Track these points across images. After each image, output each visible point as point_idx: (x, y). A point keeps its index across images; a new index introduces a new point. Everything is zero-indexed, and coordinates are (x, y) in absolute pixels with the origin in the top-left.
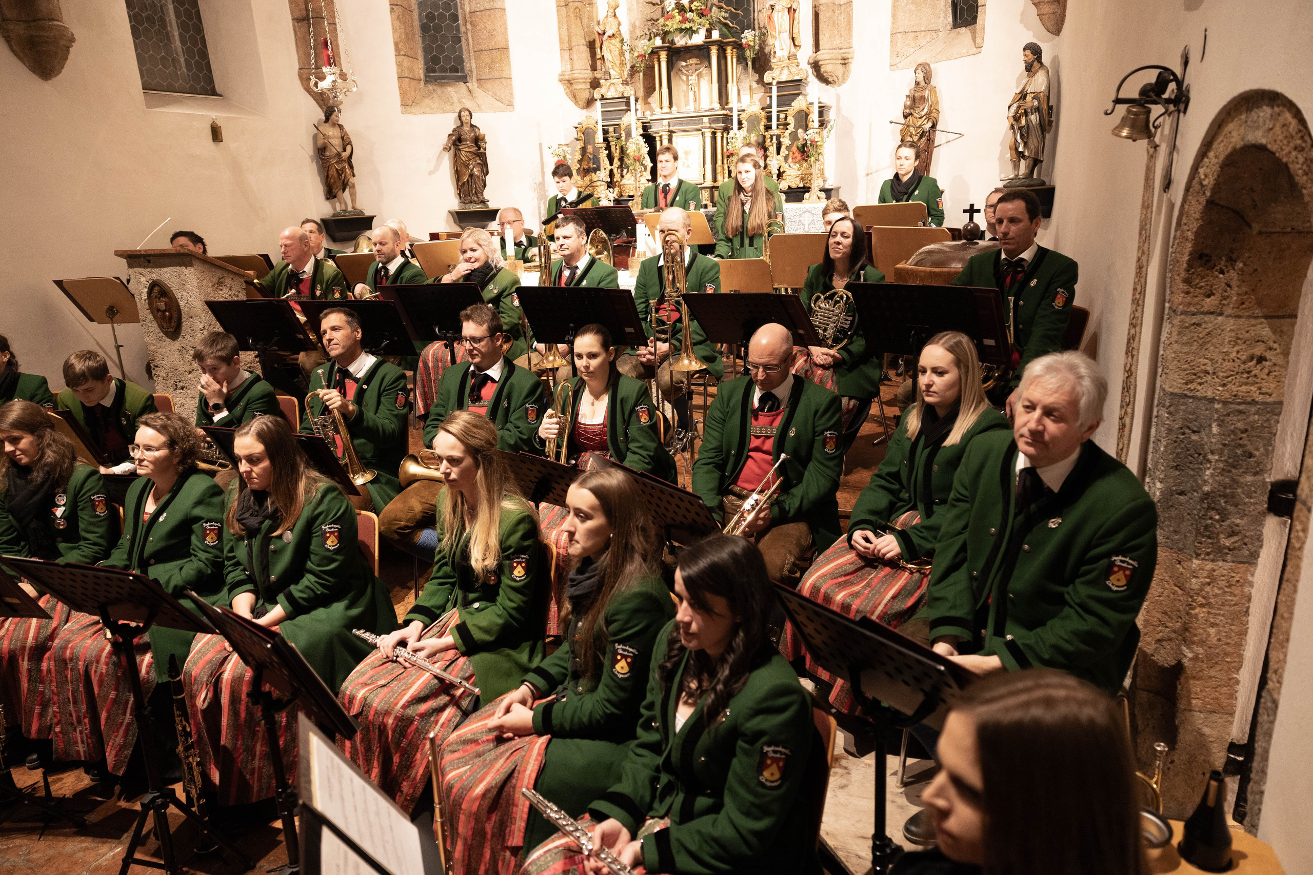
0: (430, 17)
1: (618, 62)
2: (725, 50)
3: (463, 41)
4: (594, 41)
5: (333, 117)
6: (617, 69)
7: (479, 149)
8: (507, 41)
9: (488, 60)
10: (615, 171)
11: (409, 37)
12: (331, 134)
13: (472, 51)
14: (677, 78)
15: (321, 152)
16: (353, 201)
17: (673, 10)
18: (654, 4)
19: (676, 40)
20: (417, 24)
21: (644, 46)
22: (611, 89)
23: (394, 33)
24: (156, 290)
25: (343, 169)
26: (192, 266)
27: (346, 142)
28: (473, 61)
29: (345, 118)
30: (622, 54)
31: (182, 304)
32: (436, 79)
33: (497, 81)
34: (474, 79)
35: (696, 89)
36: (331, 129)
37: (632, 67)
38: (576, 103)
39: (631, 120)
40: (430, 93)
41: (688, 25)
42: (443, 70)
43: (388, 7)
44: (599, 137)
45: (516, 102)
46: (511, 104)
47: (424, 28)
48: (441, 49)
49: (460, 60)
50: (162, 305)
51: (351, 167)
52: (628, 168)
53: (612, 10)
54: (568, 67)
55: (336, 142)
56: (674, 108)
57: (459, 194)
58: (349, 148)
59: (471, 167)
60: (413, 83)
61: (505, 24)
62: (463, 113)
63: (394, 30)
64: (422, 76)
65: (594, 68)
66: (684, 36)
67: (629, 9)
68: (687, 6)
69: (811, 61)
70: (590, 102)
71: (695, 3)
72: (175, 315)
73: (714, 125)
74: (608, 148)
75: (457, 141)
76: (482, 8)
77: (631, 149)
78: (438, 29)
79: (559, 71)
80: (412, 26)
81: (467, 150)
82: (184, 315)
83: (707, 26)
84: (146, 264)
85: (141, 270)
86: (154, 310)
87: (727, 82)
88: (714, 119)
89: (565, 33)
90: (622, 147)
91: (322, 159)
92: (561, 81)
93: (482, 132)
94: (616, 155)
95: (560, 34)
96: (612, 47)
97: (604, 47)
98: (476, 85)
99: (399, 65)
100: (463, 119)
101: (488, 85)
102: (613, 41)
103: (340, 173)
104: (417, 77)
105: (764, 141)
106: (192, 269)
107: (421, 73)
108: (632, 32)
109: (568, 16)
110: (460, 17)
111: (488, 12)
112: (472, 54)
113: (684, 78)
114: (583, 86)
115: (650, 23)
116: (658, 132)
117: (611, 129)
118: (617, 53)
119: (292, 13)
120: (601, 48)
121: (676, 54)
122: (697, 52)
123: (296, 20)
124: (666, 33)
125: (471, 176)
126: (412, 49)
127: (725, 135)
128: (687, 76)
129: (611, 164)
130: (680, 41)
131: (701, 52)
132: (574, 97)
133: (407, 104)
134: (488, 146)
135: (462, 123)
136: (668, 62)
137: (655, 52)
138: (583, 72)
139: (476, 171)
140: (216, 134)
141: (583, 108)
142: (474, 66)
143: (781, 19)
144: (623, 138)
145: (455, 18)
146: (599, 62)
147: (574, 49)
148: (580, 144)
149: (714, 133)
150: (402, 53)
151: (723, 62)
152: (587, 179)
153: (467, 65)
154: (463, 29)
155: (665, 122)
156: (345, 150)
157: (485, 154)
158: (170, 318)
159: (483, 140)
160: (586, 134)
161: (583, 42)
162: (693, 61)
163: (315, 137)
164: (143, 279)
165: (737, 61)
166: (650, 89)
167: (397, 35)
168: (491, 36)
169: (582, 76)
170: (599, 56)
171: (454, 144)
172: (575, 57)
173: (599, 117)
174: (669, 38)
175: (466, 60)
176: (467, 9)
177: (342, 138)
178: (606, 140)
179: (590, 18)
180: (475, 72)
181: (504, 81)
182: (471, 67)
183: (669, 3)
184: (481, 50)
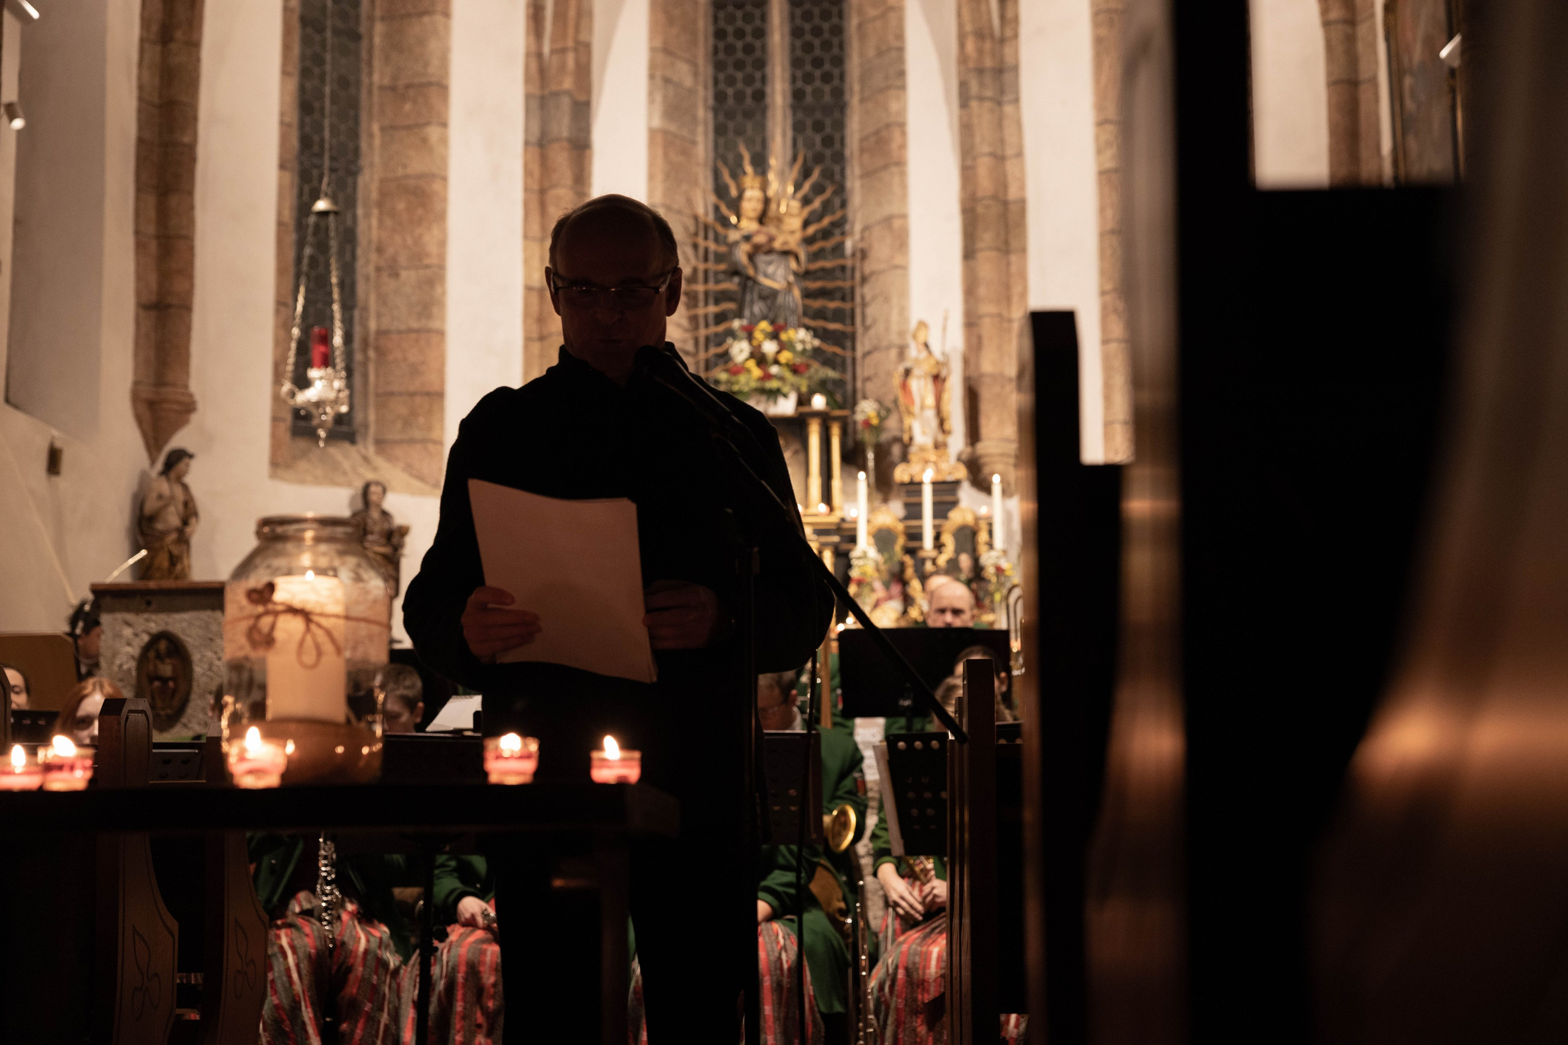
2: (829, 432)
3: (357, 376)
5: (178, 467)
7: (397, 550)
8: (443, 382)
9: (403, 410)
12: (167, 494)
15: (146, 522)
17: (746, 360)
24: (160, 644)
25: (181, 558)
27: (189, 509)
28: (371, 410)
29: (192, 473)
33: (417, 446)
36: (169, 488)
41: (771, 384)
43: (272, 305)
50: (166, 670)
51: (189, 555)
55: (175, 509)
58: (194, 521)
61: (442, 356)
62: (373, 489)
63: (276, 342)
66: (767, 401)
68: (771, 356)
69: (964, 457)
71: (784, 354)
72: (183, 687)
76: (402, 327)
81: (377, 549)
83: (804, 388)
84: (144, 606)
91: (148, 535)
98: (372, 449)
99: (274, 397)
100: (373, 498)
101: (399, 451)
103: (174, 561)
110: (356, 339)
111: (413, 336)
112: (372, 399)
119: (137, 296)
131: (795, 428)
133: (276, 462)
135: (367, 504)
140: (54, 461)
142: (372, 417)
143: (921, 389)
153: (358, 417)
154: (358, 357)
156: (185, 524)
158: (174, 692)
159: (400, 538)
168: (414, 373)
175: (357, 408)
176: (373, 325)
177: (186, 504)
180: (372, 429)
181: (431, 447)
182: (366, 418)
183: (740, 350)
184: (392, 394)
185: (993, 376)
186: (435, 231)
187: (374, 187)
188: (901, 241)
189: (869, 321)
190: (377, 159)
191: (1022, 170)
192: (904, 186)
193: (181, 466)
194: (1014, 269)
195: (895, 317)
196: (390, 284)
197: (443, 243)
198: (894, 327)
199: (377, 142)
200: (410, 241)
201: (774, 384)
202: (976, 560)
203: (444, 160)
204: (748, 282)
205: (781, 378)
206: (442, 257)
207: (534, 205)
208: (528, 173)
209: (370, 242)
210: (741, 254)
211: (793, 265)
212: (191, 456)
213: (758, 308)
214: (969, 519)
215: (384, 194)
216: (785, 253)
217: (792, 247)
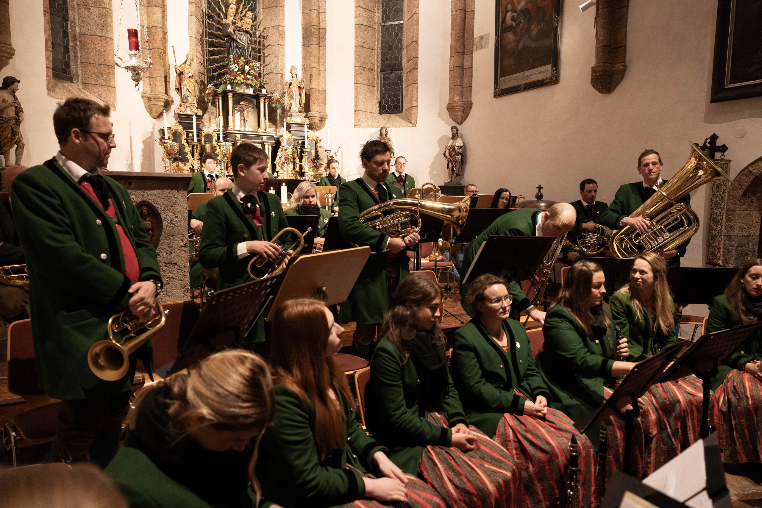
3: (71, 52)
6: (192, 98)
9: (95, 71)
13: (79, 61)
23: (45, 32)
24: (144, 207)
25: (17, 132)
27: (18, 108)
28: (80, 69)
32: (57, 77)
33: (104, 88)
34: (80, 82)
38: (151, 114)
40: (55, 85)
43: (42, 11)
45: (118, 105)
46: (114, 105)
50: (149, 224)
53: (189, 61)
54: (149, 89)
58: (21, 115)
65: (166, 93)
66: (243, 88)
68: (246, 71)
71: (252, 71)
72: (157, 233)
74: (189, 146)
76: (93, 34)
83: (259, 85)
92: (143, 97)
96: (190, 83)
98: (81, 87)
101: (95, 89)
102: (191, 80)
110: (70, 35)
111: (100, 38)
112: (79, 64)
114: (159, 103)
116: (234, 140)
118: (193, 88)
120: (181, 82)
121: (237, 97)
122: (249, 98)
124: (233, 84)
128: (241, 111)
132: (150, 110)
133: (50, 88)
136: (232, 100)
137: (224, 93)
141: (154, 118)
142: (80, 72)
143: (295, 91)
145: (66, 34)
147: (154, 78)
152: (175, 164)
153: (73, 71)
154: (71, 43)
158: (153, 236)
160: (175, 135)
162: (246, 103)
165: (268, 108)
167: (46, 35)
168: (100, 55)
169: (163, 97)
175: (72, 67)
176: (78, 30)
180: (80, 76)
181: (110, 89)
182: (77, 72)
183: (234, 67)
184: (89, 63)
185: (316, 89)
188: (282, 36)
189: (266, 63)
191: (325, 18)
192: (283, 16)
193: (14, 86)
194: (321, 52)
195: (280, 63)
196: (86, 13)
198: (280, 67)
201: (249, 82)
202: (317, 152)
204: (233, 40)
205: (252, 80)
206: (111, 6)
210: (231, 29)
211: (249, 37)
212: (19, 82)
213: (236, 51)
214: (315, 138)
216: (247, 32)
217: (249, 30)
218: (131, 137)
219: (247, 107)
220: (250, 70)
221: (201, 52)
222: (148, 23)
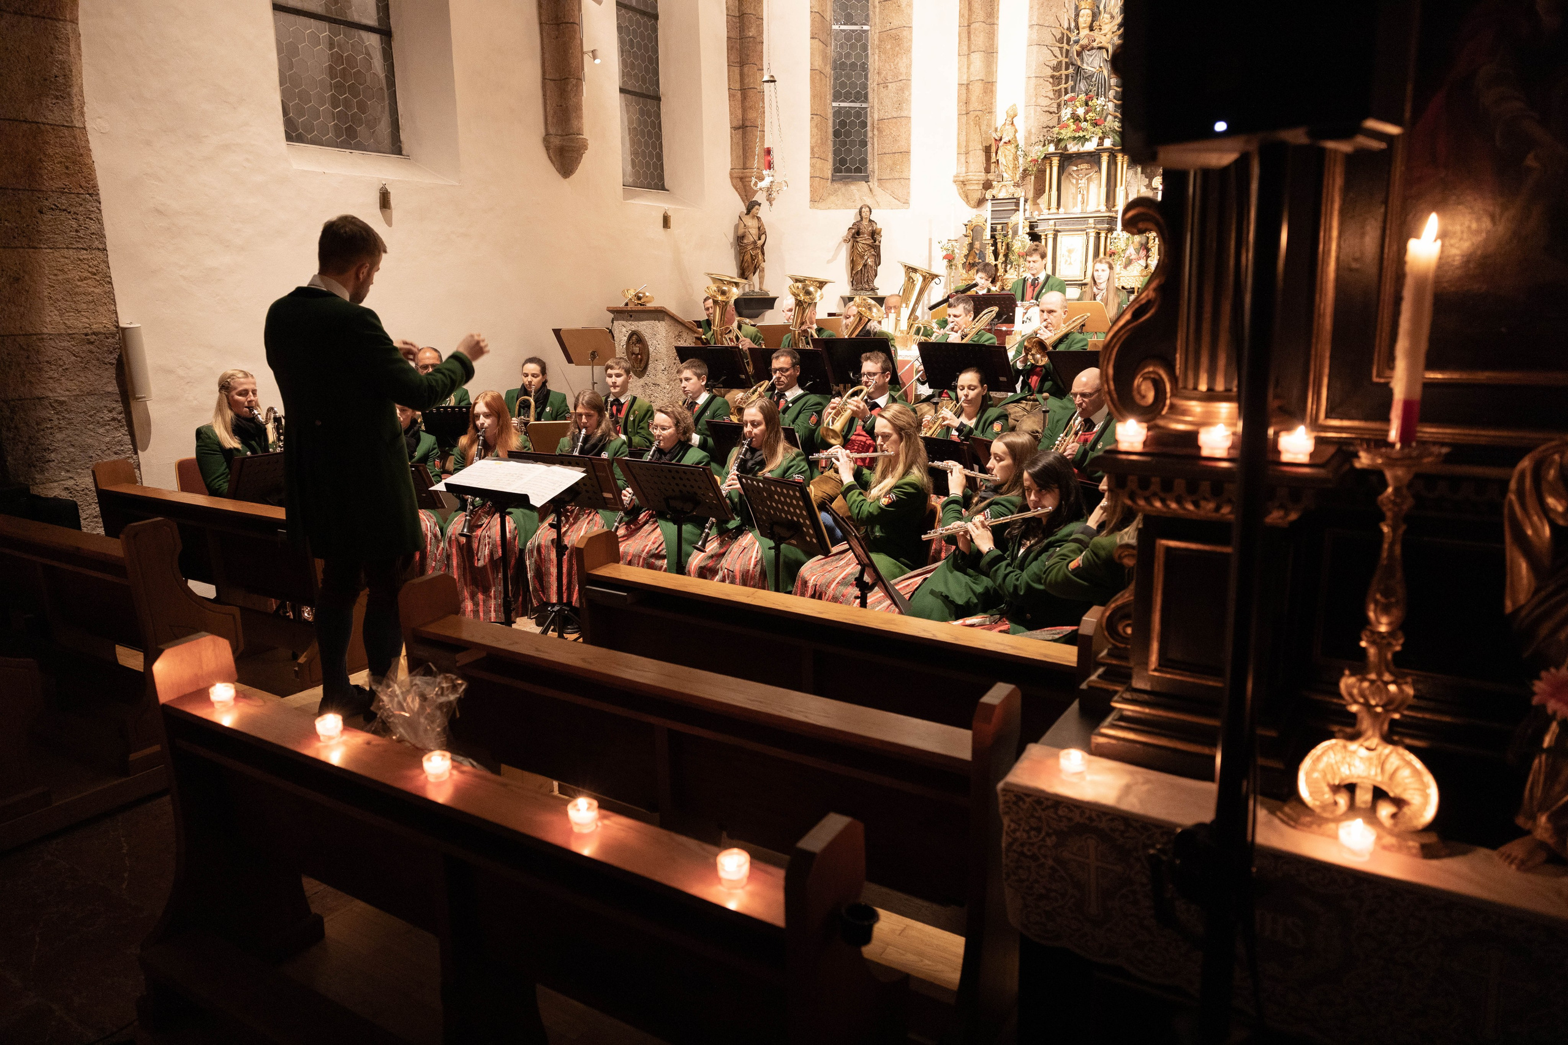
0: (843, 124)
1: (1011, 166)
2: (1116, 157)
3: (869, 145)
4: (990, 146)
5: (754, 210)
6: (1010, 172)
7: (875, 242)
8: (909, 145)
9: (890, 162)
10: (999, 266)
11: (823, 143)
12: (750, 224)
13: (876, 154)
14: (1067, 181)
15: (740, 239)
16: (761, 283)
17: (1068, 119)
18: (1051, 113)
19: (1069, 147)
20: (831, 130)
21: (1037, 152)
22: (1002, 191)
23: (811, 138)
24: (635, 336)
25: (756, 256)
26: (663, 320)
27: (761, 232)
28: (876, 163)
29: (763, 212)
30: (1016, 158)
31: (651, 349)
32: (841, 179)
33: (897, 181)
34: (875, 179)
35: (1085, 192)
36: (751, 220)
37: (1025, 170)
38: (968, 202)
39: (1019, 220)
40: (836, 191)
41: (1081, 134)
42: (848, 170)
43: (809, 116)
44: (987, 234)
45: (913, 200)
46: (906, 202)
47: (836, 134)
48: (849, 151)
49: (864, 162)
50: (637, 350)
51: (763, 254)
52: (1012, 263)
53: (1010, 119)
54: (964, 170)
55: (754, 231)
56: (1061, 210)
57: (852, 282)
58: (763, 237)
59: (866, 257)
60: (823, 181)
61: (909, 131)
62: (863, 209)
63: (812, 136)
64: (830, 176)
65: (987, 171)
66: (1077, 144)
67: (1027, 117)
68: (1082, 117)
70: (981, 202)
71: (1090, 114)
72: (645, 358)
73: (1098, 226)
74: (995, 244)
75: (856, 233)
76: (890, 117)
77: (1017, 246)
78: (848, 134)
79: (955, 173)
80: (826, 132)
81: (864, 242)
82: (651, 359)
83: (1101, 135)
84: (629, 318)
85: (624, 322)
86: (630, 352)
87: (1115, 186)
88: (1099, 220)
89: (963, 138)
90: (1008, 244)
91: (740, 246)
92: (955, 182)
93: (879, 227)
94: (1002, 251)
95: (958, 140)
96: (1007, 152)
97: (999, 152)
98: (876, 184)
99: (813, 166)
100: (863, 214)
101: (888, 184)
102: (1009, 147)
103: (753, 258)
104: (826, 177)
105: (1147, 243)
106: (663, 323)
107: (829, 173)
108: (1027, 139)
109: (967, 123)
110: (869, 124)
111: (895, 120)
112: (876, 157)
113: (1074, 181)
114: (976, 187)
115: (1045, 130)
116: (1044, 231)
117: (999, 227)
118: (1011, 158)
119: (731, 124)
120: (996, 153)
121: (1067, 160)
122: (1088, 158)
123: (734, 128)
124: (1060, 141)
125: (865, 265)
126: (824, 152)
127: (1109, 235)
128: (1077, 180)
129: (996, 260)
130: (1073, 148)
131: (1093, 158)
132: (967, 198)
133: (816, 199)
134: (882, 239)
135: (862, 218)
136: (1059, 167)
137: (1047, 158)
138: (977, 174)
139: (870, 262)
140: (666, 222)
141: (974, 207)
142: (876, 167)
144: (1010, 236)
145: (864, 124)
146: (993, 166)
147: (971, 153)
148: (968, 240)
149: (1098, 234)
150: (816, 156)
151: (1113, 167)
152: (972, 272)
153: (870, 166)
154: (870, 134)
155: (1051, 222)
156: (760, 239)
157: (879, 246)
158: (641, 360)
159: (879, 233)
160: (974, 231)
161: (981, 147)
162: (1084, 166)
163: (737, 227)
164: (624, 330)
165: (1128, 166)
166: (1039, 191)
167: (814, 140)
168: (895, 141)
169: (976, 178)
170: (993, 159)
171: (853, 237)
172: (971, 160)
173: (989, 215)
174: (1062, 145)
175: (869, 162)
176: (876, 117)
177: (759, 228)
178: (993, 237)
179: (989, 126)
180: (876, 172)
181: (903, 181)
182: (873, 168)
183: (1064, 114)
184: (885, 154)
186: (905, 60)
187: (876, 37)
190: (877, 20)
193: (757, 209)
196: (884, 92)
197: (909, 66)
199: (877, 10)
200: (893, 67)
203: (910, 16)
204: (1078, 69)
205: (1088, 130)
206: (909, 74)
207: (965, 35)
208: (961, 16)
209: (875, 69)
210: (1074, 53)
211: (1105, 56)
213: (1083, 86)
215: (880, 41)
216: (1100, 48)
217: (1104, 44)
218: (930, 240)
219: (1088, 171)
220: (1086, 113)
221: (1051, 95)
222: (968, 77)
